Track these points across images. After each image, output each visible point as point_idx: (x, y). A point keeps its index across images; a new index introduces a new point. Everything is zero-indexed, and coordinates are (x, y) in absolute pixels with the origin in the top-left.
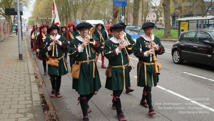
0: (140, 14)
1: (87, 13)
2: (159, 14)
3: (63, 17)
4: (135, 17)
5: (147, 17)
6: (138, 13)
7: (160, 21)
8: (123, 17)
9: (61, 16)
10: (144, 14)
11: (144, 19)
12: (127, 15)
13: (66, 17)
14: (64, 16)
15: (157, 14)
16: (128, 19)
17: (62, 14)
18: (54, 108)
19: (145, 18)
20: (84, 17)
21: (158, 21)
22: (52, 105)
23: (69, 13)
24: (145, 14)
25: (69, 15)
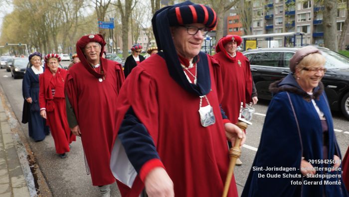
0: (130, 37)
1: (69, 37)
2: (150, 37)
3: (40, 43)
4: (125, 40)
5: (138, 39)
6: (128, 36)
7: (152, 44)
8: (111, 41)
9: (37, 41)
10: (135, 36)
11: (134, 42)
12: (116, 38)
13: (44, 42)
14: (41, 41)
15: (149, 37)
16: (118, 42)
17: (39, 39)
18: (32, 149)
19: (136, 41)
20: (66, 41)
21: (150, 43)
22: (30, 146)
23: (47, 37)
24: (137, 36)
25: (48, 40)
